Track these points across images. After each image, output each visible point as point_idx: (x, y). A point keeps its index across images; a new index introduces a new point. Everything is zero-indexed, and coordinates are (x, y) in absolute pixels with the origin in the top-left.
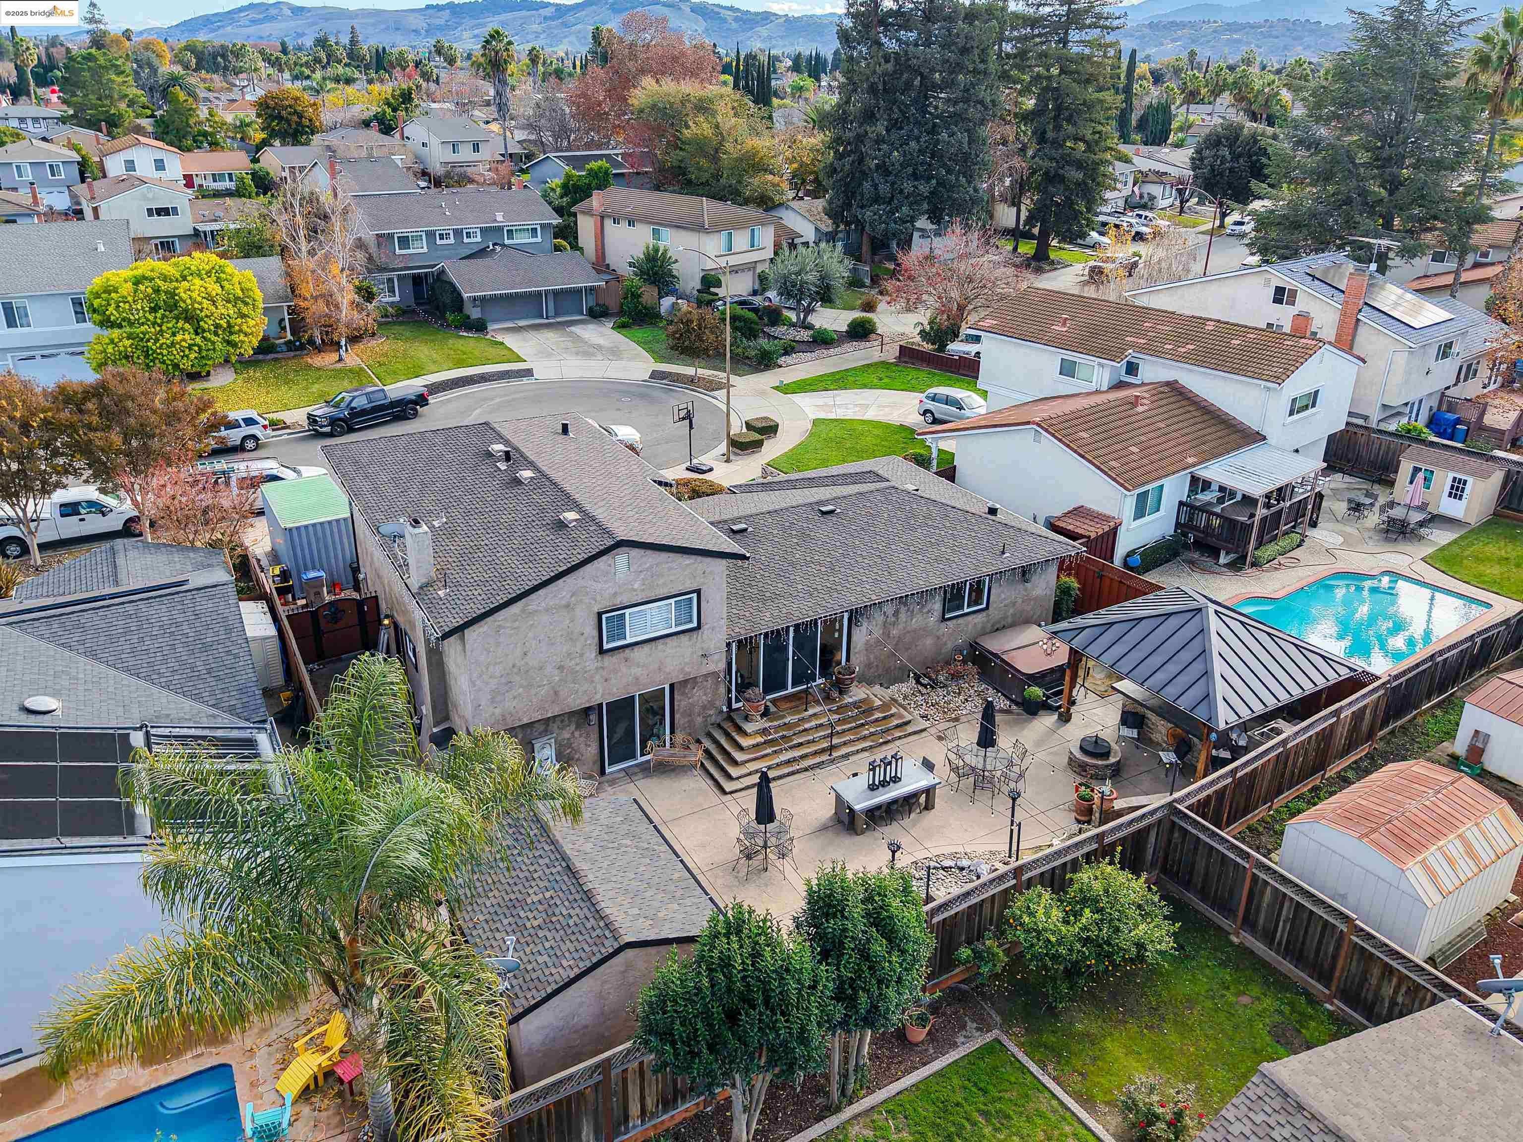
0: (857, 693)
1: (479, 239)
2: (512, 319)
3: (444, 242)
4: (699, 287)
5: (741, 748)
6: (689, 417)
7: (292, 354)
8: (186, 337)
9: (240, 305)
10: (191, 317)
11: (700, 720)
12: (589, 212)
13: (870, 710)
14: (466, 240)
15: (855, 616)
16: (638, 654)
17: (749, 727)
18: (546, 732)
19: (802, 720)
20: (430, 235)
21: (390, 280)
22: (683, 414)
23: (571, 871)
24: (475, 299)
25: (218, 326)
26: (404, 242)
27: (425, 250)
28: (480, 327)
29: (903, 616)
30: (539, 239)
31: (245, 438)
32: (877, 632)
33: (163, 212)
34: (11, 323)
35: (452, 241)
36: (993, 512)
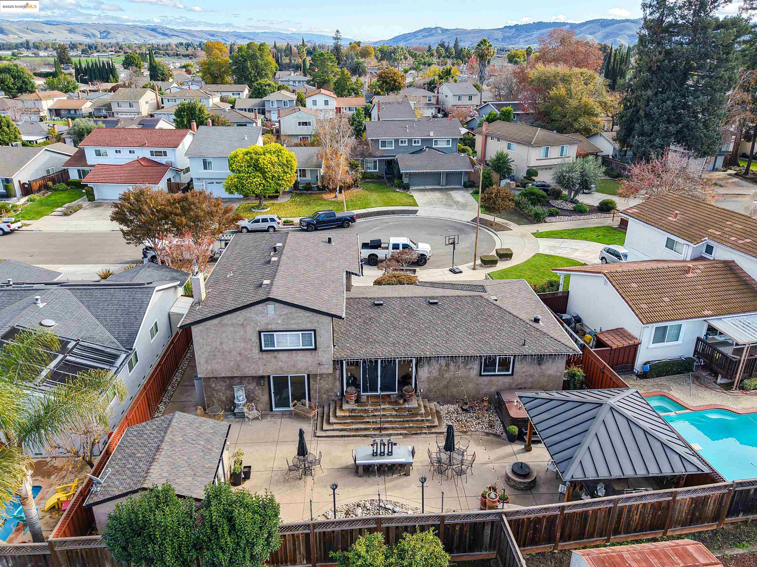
0: (414, 404)
1: (420, 144)
2: (424, 185)
3: (403, 145)
4: (525, 175)
5: (336, 416)
6: (453, 243)
7: (319, 192)
8: (257, 180)
9: (285, 167)
10: (263, 171)
11: (325, 396)
12: (481, 134)
13: (417, 415)
14: (413, 145)
15: (419, 360)
16: (281, 356)
17: (345, 407)
18: (240, 383)
19: (376, 410)
20: (397, 141)
21: (375, 162)
22: (451, 241)
24: (407, 173)
25: (273, 176)
26: (384, 143)
27: (393, 148)
28: (406, 188)
29: (452, 367)
30: (450, 146)
31: (269, 227)
32: (435, 373)
33: (305, 124)
34: (205, 168)
35: (407, 144)
36: (536, 320)
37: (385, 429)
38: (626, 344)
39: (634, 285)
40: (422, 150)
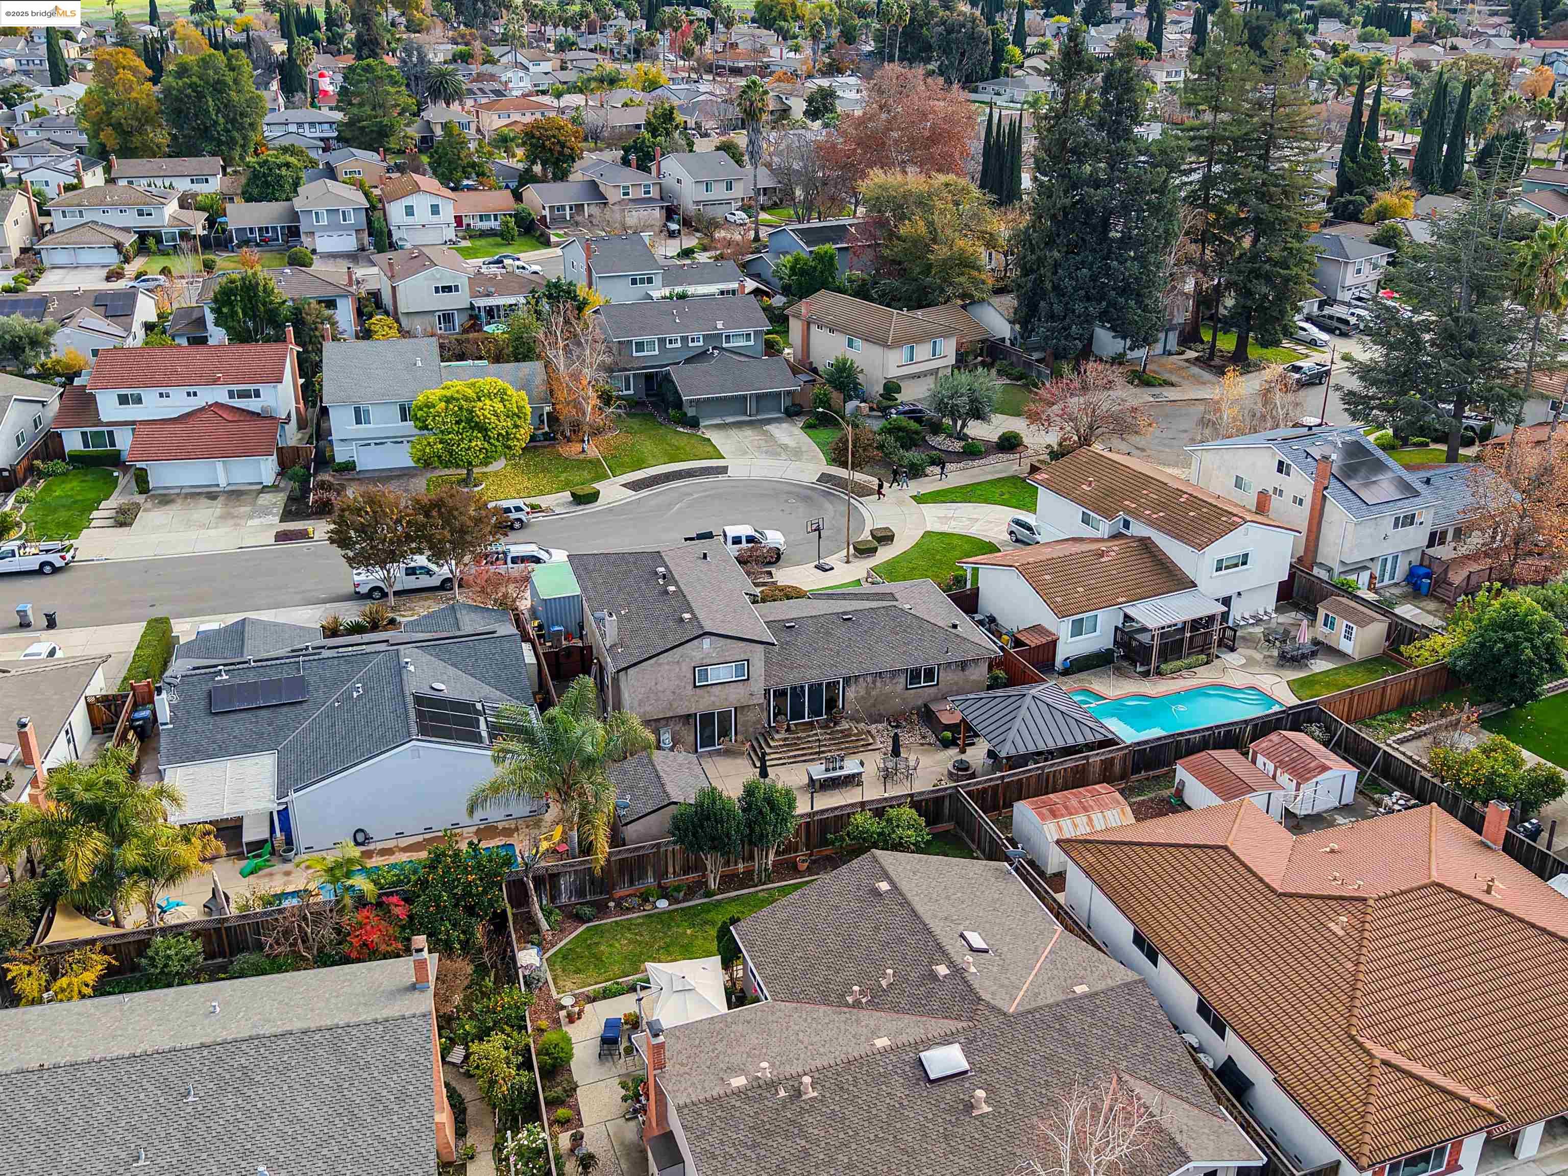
0: (845, 725)
1: (701, 343)
2: (721, 416)
3: (673, 346)
4: (882, 393)
5: (770, 747)
6: (818, 529)
7: (547, 443)
8: (478, 443)
9: (516, 419)
10: (482, 429)
11: (751, 729)
12: (798, 316)
13: (849, 736)
14: (691, 344)
15: (847, 681)
16: (715, 690)
17: (777, 736)
18: (666, 725)
19: (809, 736)
20: (662, 341)
21: (627, 379)
22: (814, 527)
23: (659, 777)
24: (691, 401)
25: (499, 434)
26: (640, 346)
27: (657, 352)
28: (694, 423)
29: (878, 684)
30: (752, 343)
31: (513, 522)
32: (862, 692)
33: (447, 289)
34: (358, 422)
35: (679, 345)
36: (955, 626)
37: (823, 752)
38: (1044, 641)
39: (1047, 577)
40: (705, 352)
